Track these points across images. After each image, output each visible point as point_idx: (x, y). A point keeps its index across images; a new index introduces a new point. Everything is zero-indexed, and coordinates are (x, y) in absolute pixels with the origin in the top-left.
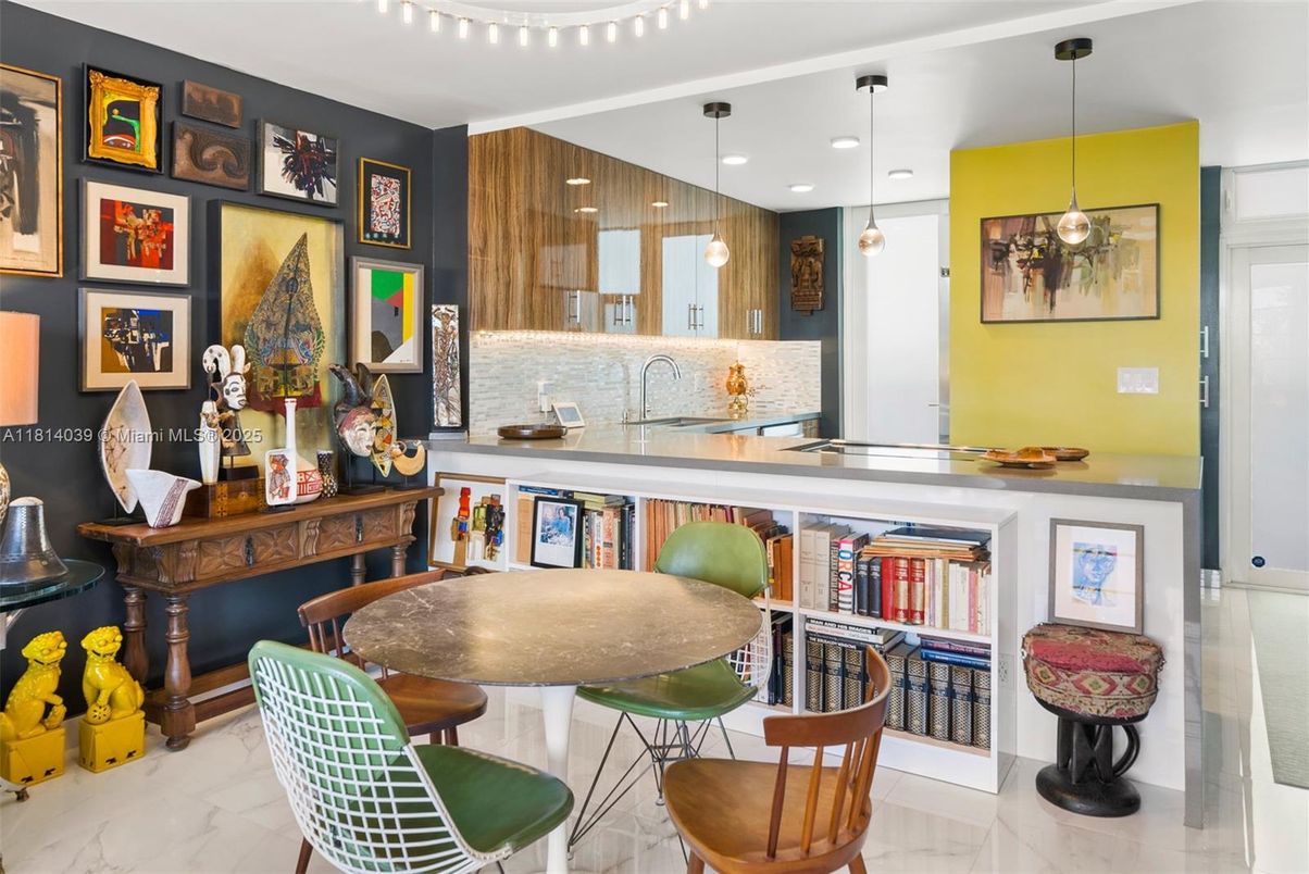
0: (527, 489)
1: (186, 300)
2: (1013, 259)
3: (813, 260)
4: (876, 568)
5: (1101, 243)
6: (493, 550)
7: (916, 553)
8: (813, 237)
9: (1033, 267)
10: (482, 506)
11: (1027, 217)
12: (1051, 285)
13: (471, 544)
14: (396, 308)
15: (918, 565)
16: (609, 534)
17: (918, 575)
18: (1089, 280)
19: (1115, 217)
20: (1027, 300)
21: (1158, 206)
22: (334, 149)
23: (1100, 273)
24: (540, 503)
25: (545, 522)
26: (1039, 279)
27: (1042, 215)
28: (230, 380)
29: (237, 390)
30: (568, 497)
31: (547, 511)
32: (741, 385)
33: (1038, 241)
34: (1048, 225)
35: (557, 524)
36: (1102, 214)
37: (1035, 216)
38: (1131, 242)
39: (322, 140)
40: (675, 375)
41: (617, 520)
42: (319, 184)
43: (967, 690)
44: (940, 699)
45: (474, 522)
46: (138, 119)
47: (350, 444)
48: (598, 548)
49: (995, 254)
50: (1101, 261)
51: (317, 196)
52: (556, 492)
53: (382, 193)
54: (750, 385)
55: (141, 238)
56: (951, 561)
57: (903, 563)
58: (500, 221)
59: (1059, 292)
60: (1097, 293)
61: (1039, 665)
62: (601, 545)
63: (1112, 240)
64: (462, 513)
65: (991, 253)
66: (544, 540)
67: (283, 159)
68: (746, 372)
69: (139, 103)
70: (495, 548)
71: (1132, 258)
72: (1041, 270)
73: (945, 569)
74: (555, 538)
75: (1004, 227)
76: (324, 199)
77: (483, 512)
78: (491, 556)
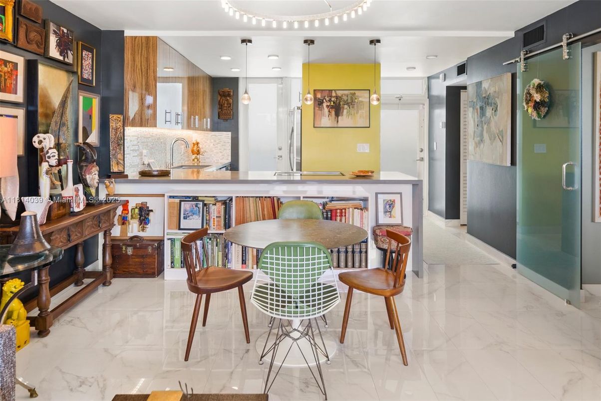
0: (173, 197)
1: (22, 111)
2: (325, 105)
3: (228, 98)
4: (329, 214)
5: (352, 102)
6: (143, 227)
7: (344, 207)
8: (228, 89)
9: (331, 108)
10: (136, 208)
11: (330, 90)
12: (337, 114)
13: (130, 226)
14: (90, 116)
15: (344, 210)
16: (219, 212)
17: (343, 214)
18: (349, 114)
19: (357, 93)
20: (329, 120)
21: (369, 90)
22: (72, 37)
23: (352, 111)
24: (182, 203)
25: (185, 211)
26: (333, 113)
27: (334, 90)
28: (50, 151)
29: (55, 156)
30: (195, 199)
31: (186, 206)
32: (198, 151)
33: (333, 99)
34: (336, 94)
35: (192, 211)
36: (353, 92)
37: (332, 90)
38: (362, 102)
39: (69, 32)
40: (186, 147)
41: (223, 206)
42: (67, 53)
43: (359, 250)
44: (350, 254)
45: (132, 216)
46: (4, 15)
47: (88, 181)
48: (214, 219)
49: (319, 103)
50: (353, 107)
51: (66, 60)
52: (189, 197)
53: (86, 59)
54: (202, 150)
55: (6, 78)
56: (355, 208)
57: (338, 211)
58: (143, 78)
59: (340, 117)
60: (352, 118)
61: (383, 237)
62: (215, 217)
63: (356, 101)
64: (124, 212)
65: (317, 103)
66: (185, 218)
67: (56, 40)
68: (200, 146)
69: (4, 7)
70: (145, 226)
71: (362, 107)
72: (334, 109)
73: (353, 211)
74: (191, 217)
75: (322, 93)
76: (68, 61)
77: (137, 211)
78: (143, 230)
